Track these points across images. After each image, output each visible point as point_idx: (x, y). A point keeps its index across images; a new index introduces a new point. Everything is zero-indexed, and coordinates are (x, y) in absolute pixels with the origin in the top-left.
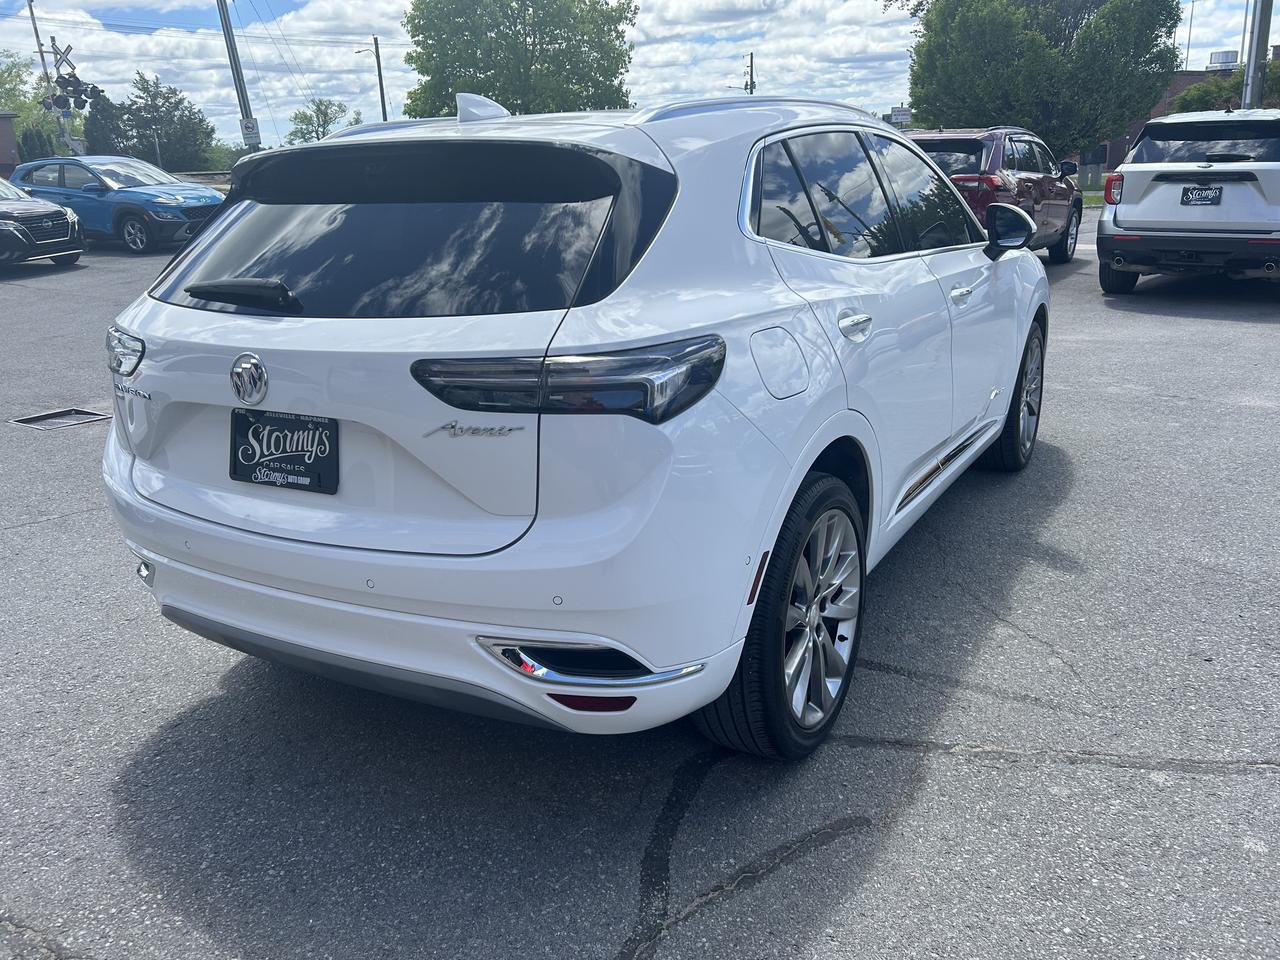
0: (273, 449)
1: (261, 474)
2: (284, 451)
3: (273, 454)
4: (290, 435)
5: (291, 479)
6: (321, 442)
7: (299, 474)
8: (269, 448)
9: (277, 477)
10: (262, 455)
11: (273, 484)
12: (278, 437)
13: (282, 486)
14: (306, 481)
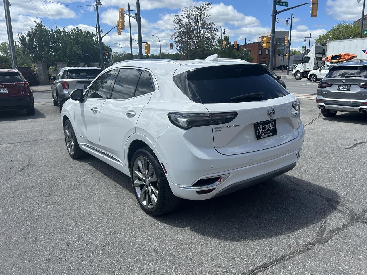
0: (263, 130)
1: (263, 136)
2: (266, 129)
3: (263, 131)
4: (266, 125)
5: (269, 135)
6: (273, 125)
7: (269, 133)
8: (262, 130)
9: (266, 135)
10: (261, 132)
11: (266, 137)
12: (264, 127)
13: (267, 137)
14: (271, 134)
